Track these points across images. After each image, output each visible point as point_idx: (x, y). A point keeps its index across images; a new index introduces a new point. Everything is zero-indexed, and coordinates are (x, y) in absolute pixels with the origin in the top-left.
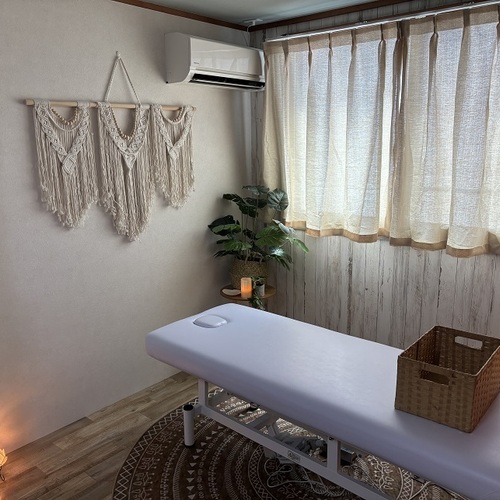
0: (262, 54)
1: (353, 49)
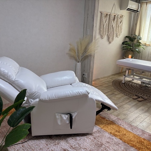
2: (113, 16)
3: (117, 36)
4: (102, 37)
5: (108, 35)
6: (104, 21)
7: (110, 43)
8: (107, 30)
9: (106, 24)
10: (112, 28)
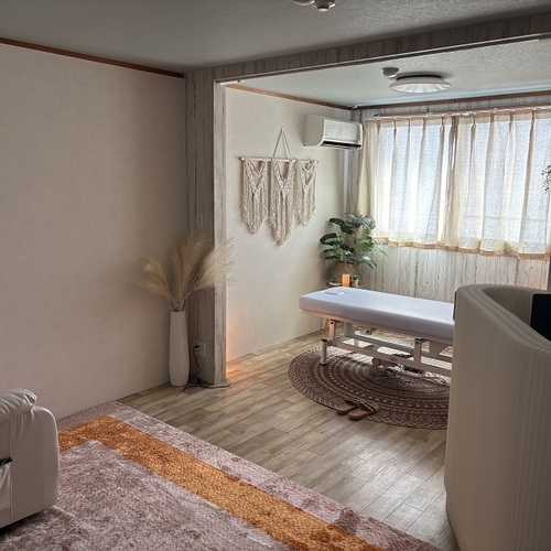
0: (361, 127)
1: (424, 128)
2: (281, 166)
3: (299, 221)
4: (250, 229)
5: (269, 221)
6: (253, 183)
7: (279, 243)
8: (265, 207)
9: (259, 191)
10: (279, 200)
